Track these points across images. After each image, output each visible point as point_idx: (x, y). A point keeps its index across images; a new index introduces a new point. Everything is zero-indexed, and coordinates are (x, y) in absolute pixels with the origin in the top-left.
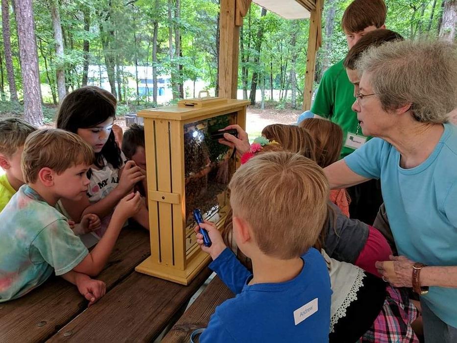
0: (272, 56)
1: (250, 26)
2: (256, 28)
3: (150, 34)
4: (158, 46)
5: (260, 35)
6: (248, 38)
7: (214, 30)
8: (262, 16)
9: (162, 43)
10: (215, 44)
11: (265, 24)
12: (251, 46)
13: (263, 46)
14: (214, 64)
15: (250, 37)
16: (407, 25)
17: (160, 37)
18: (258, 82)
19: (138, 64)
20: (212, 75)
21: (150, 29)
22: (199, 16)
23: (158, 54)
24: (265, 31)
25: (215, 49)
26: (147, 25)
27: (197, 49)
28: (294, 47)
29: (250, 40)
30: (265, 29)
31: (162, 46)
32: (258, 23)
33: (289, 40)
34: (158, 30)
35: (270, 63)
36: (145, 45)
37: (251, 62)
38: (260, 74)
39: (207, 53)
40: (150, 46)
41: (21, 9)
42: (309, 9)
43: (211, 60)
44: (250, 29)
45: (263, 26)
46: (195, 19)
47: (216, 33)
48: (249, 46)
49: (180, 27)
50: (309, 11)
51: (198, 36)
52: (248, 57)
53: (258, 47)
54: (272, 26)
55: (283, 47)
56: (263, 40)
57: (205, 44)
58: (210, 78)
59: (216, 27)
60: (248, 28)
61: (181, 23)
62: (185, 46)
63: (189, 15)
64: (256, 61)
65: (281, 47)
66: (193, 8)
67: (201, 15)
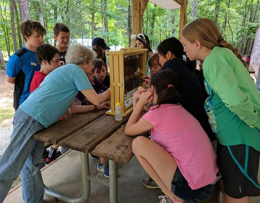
0: (161, 30)
1: (147, 13)
2: (151, 14)
3: (90, 20)
4: (95, 27)
5: (153, 18)
6: (146, 20)
7: (126, 16)
8: (154, 7)
9: (97, 25)
10: (127, 24)
11: (156, 12)
12: (148, 24)
13: (155, 24)
14: (127, 36)
15: (147, 19)
16: (242, 8)
17: (95, 21)
18: (152, 45)
19: (83, 37)
20: (126, 42)
21: (90, 17)
22: (118, 8)
23: (94, 31)
24: (156, 16)
25: (127, 27)
26: (88, 15)
27: (117, 27)
28: (173, 24)
29: (147, 21)
30: (156, 14)
31: (97, 27)
32: (152, 11)
33: (171, 20)
34: (95, 17)
35: (159, 34)
36: (87, 27)
37: (148, 34)
38: (154, 41)
39: (123, 29)
40: (90, 27)
41: (23, 10)
42: (180, 3)
43: (125, 34)
44: (147, 15)
45: (155, 12)
46: (115, 10)
47: (128, 18)
48: (147, 24)
49: (108, 15)
50: (180, 4)
51: (117, 20)
52: (147, 31)
53: (152, 25)
54: (160, 12)
55: (167, 25)
56: (155, 21)
57: (121, 25)
58: (125, 44)
59: (128, 14)
60: (146, 14)
61: (108, 13)
62: (110, 26)
63: (112, 8)
64: (151, 33)
65: (166, 24)
66: (114, 3)
67: (118, 7)
